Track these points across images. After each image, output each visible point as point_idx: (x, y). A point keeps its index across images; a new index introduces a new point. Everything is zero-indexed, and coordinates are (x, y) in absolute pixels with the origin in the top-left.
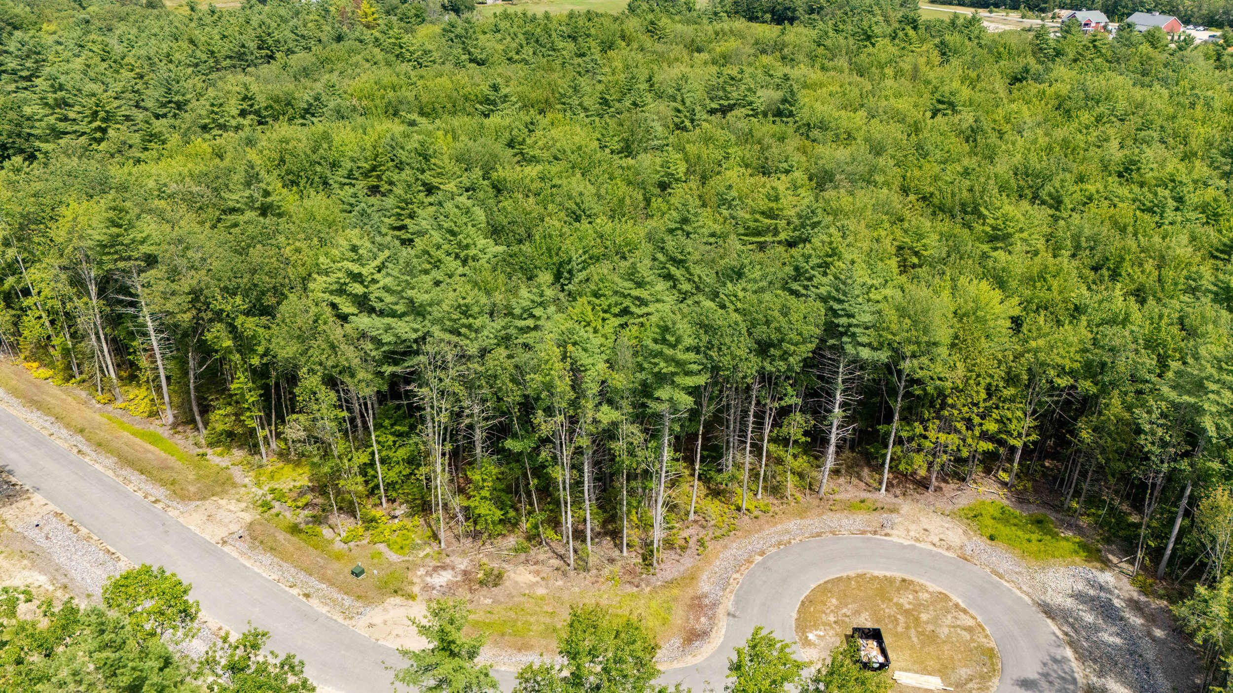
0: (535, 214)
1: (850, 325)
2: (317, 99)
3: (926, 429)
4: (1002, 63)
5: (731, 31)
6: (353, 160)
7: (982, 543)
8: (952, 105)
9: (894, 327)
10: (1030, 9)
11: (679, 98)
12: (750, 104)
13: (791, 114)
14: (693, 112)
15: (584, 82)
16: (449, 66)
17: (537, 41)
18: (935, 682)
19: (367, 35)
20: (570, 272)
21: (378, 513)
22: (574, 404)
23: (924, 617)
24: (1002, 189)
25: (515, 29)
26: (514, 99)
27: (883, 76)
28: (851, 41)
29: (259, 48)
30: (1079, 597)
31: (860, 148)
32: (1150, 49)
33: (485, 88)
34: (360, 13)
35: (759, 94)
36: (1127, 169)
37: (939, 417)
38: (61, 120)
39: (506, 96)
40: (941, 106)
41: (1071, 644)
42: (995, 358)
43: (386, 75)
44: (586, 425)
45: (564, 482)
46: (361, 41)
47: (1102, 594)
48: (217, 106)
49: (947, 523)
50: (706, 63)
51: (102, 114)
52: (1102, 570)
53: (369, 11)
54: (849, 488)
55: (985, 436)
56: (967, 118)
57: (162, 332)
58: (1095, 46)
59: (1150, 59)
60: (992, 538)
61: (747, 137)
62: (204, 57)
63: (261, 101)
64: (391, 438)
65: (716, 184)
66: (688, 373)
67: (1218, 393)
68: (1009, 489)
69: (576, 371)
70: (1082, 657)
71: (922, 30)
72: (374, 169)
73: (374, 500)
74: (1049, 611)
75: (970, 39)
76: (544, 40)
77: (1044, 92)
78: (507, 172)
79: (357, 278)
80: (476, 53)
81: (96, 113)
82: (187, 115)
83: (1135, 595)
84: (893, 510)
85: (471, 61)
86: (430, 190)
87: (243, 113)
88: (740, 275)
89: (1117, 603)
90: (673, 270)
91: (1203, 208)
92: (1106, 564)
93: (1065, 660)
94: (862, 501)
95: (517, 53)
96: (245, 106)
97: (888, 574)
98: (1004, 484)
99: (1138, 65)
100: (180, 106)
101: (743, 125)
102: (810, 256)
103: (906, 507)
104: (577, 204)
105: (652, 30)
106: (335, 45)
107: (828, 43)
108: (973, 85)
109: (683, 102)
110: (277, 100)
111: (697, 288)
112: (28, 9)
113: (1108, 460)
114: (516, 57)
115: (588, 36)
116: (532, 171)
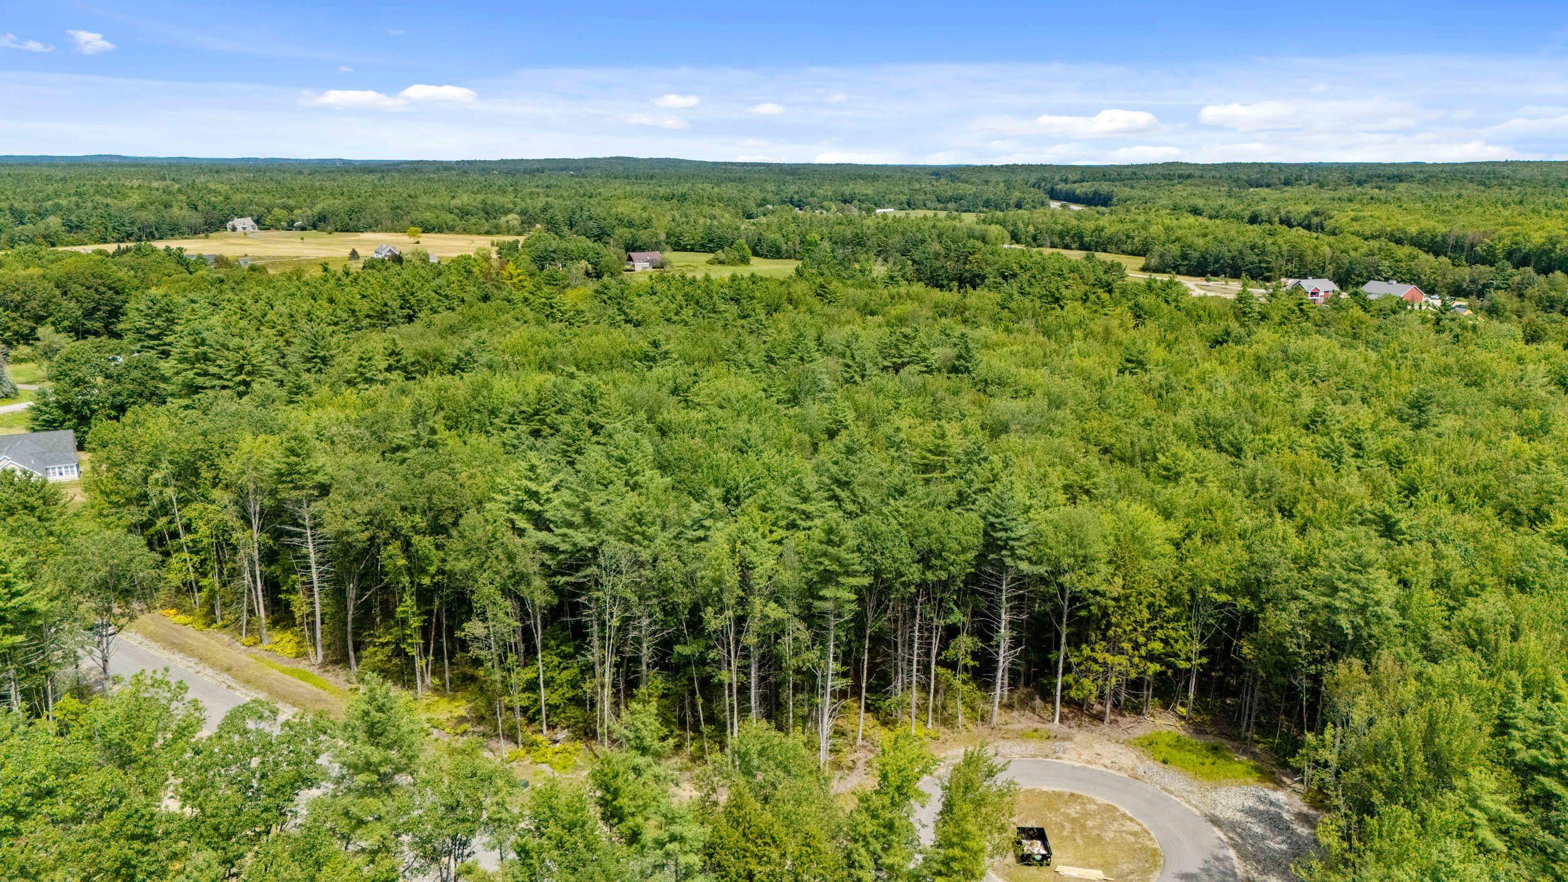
0: (701, 452)
1: (1009, 538)
2: (468, 354)
3: (1093, 650)
4: (1201, 325)
5: (908, 294)
6: (513, 404)
7: (1156, 767)
8: (1141, 364)
9: (1053, 544)
10: (1253, 278)
11: (848, 354)
12: (925, 360)
13: (967, 370)
14: (863, 368)
15: (750, 341)
16: (604, 325)
17: (697, 303)
18: (1098, 874)
19: (518, 296)
20: (737, 498)
21: (540, 738)
22: (742, 602)
23: (1090, 824)
24: (1182, 437)
25: (673, 291)
26: (675, 356)
27: (1072, 338)
28: (1038, 304)
29: (402, 308)
30: (1250, 812)
31: (1039, 402)
32: (1361, 313)
33: (645, 345)
34: (505, 274)
35: (933, 350)
36: (1313, 422)
37: (1104, 637)
38: (198, 374)
39: (666, 353)
40: (1130, 365)
41: (1235, 846)
42: (1155, 577)
43: (541, 334)
44: (754, 625)
45: (730, 685)
46: (509, 301)
47: (1272, 809)
48: (365, 358)
49: (1120, 749)
50: (879, 326)
51: (248, 368)
52: (1275, 790)
53: (515, 273)
54: (1023, 719)
55: (1151, 657)
56: (1157, 376)
57: (323, 564)
58: (1301, 310)
59: (1362, 323)
60: (1165, 762)
61: (922, 391)
62: (345, 316)
63: (409, 356)
64: (556, 660)
65: (885, 429)
66: (853, 574)
67: (1348, 591)
68: (1187, 722)
69: (745, 568)
70: (1244, 856)
71: (1117, 293)
72: (537, 413)
73: (535, 726)
74: (1215, 821)
75: (1167, 301)
76: (704, 301)
77: (1243, 354)
78: (672, 413)
79: (534, 495)
80: (632, 313)
81: (242, 367)
82: (332, 370)
83: (1305, 809)
84: (1068, 738)
85: (627, 322)
86: (596, 429)
87: (389, 369)
88: (902, 493)
89: (1286, 816)
90: (838, 491)
91: (1386, 455)
92: (1280, 784)
93: (1227, 858)
94: (1036, 731)
95: (676, 314)
96: (391, 361)
97: (1057, 789)
98: (1182, 718)
99: (1349, 329)
100: (324, 360)
101: (918, 380)
102: (972, 481)
103: (1080, 736)
104: (744, 441)
105: (822, 293)
106: (482, 305)
107: (1013, 305)
108: (1169, 347)
109: (853, 357)
110: (425, 356)
111: (862, 510)
112: (132, 273)
113: (1269, 675)
114: (675, 318)
115: (752, 298)
116: (697, 415)
